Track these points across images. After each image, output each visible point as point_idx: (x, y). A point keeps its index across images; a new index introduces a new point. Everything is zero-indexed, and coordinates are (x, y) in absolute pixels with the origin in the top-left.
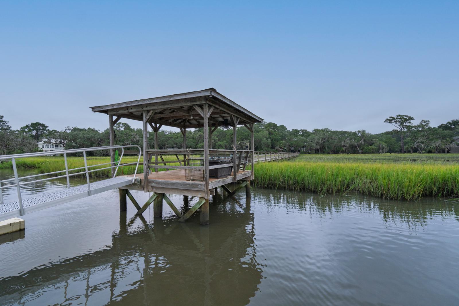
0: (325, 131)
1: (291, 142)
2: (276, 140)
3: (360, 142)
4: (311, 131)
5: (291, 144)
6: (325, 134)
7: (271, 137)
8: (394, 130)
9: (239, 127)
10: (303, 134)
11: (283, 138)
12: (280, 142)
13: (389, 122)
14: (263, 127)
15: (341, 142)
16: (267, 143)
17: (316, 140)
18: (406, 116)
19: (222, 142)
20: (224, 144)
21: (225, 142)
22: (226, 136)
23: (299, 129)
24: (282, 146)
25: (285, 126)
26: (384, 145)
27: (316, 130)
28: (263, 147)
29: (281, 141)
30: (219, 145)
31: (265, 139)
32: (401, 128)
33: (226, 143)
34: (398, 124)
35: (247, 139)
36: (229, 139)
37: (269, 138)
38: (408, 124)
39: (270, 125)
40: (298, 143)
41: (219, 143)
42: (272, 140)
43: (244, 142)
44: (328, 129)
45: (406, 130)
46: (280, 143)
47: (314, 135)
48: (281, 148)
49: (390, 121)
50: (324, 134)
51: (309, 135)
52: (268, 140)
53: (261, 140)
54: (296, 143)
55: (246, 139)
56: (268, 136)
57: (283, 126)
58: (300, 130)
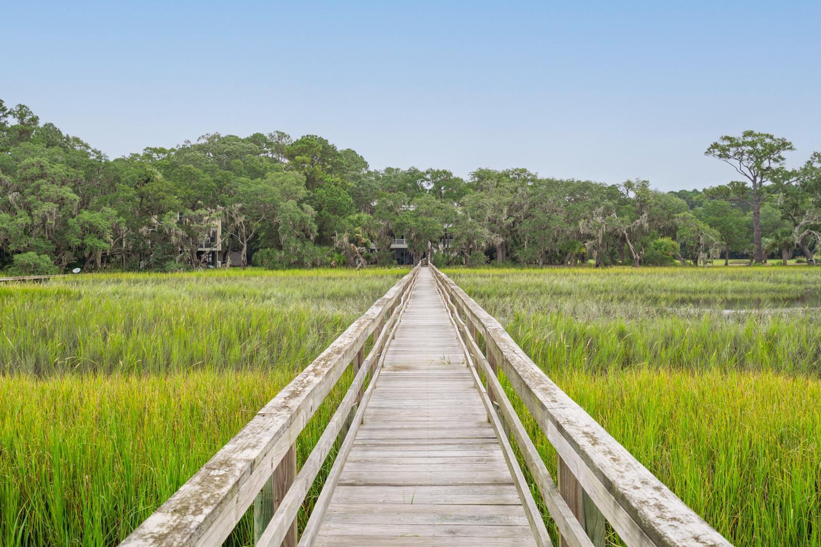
0: (520, 177)
1: (398, 220)
2: (336, 209)
3: (638, 221)
4: (467, 178)
5: (397, 224)
6: (520, 190)
7: (314, 198)
8: (732, 183)
9: (173, 150)
10: (438, 186)
11: (361, 201)
12: (351, 217)
13: (720, 156)
14: (272, 152)
15: (577, 224)
16: (303, 220)
17: (489, 213)
18: (767, 136)
19: (97, 215)
20: (108, 224)
21: (115, 212)
22: (117, 184)
23: (422, 169)
24: (360, 233)
25: (360, 153)
26: (712, 235)
27: (482, 176)
28: (283, 238)
29: (357, 215)
30: (82, 227)
31: (291, 204)
32: (755, 177)
33: (118, 216)
34: (745, 163)
35: (212, 204)
36: (131, 199)
37: (305, 199)
38: (775, 166)
39: (311, 146)
40: (424, 223)
41: (86, 215)
42: (319, 209)
43: (201, 216)
44: (524, 171)
45: (768, 183)
46: (351, 221)
47: (478, 194)
48: (355, 241)
49: (721, 150)
50: (516, 191)
51: (461, 194)
52: (302, 209)
53: (275, 206)
54: (416, 221)
55: (212, 202)
56: (303, 192)
57: (353, 152)
58: (428, 173)
